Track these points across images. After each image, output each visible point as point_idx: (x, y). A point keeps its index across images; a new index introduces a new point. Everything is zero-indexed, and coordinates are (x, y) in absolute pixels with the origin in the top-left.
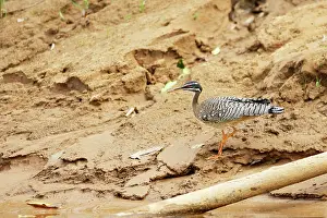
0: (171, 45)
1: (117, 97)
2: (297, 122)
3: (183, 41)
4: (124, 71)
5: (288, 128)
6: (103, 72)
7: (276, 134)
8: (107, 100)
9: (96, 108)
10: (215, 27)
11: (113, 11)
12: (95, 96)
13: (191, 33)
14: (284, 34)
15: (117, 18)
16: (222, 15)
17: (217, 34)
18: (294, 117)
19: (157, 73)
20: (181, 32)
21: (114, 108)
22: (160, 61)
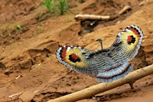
0: (46, 47)
1: (17, 71)
2: (79, 80)
3: (52, 45)
4: (21, 59)
5: (75, 83)
6: (13, 60)
7: (70, 85)
8: (12, 72)
9: (7, 76)
10: (70, 39)
11: (30, 32)
12: (7, 71)
13: (57, 41)
14: (88, 41)
15: (31, 35)
16: (74, 33)
17: (71, 41)
18: (78, 78)
19: (37, 60)
20: (52, 41)
21: (15, 76)
22: (39, 54)
